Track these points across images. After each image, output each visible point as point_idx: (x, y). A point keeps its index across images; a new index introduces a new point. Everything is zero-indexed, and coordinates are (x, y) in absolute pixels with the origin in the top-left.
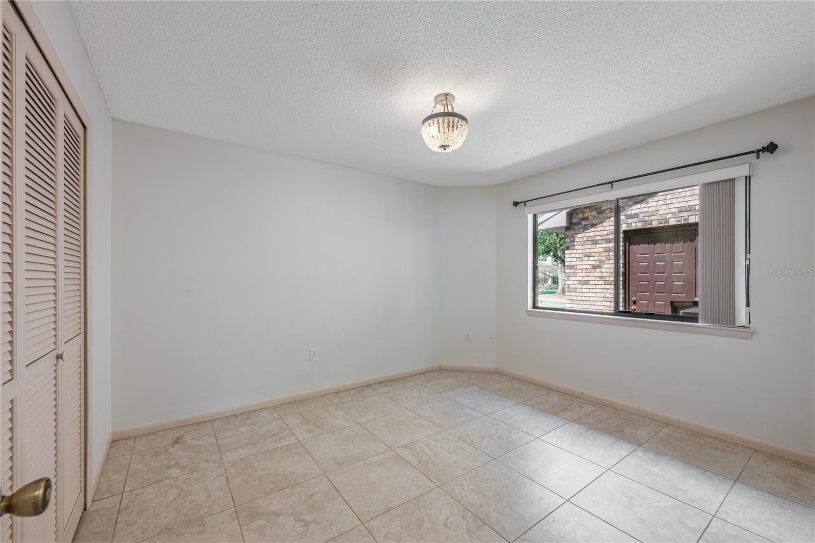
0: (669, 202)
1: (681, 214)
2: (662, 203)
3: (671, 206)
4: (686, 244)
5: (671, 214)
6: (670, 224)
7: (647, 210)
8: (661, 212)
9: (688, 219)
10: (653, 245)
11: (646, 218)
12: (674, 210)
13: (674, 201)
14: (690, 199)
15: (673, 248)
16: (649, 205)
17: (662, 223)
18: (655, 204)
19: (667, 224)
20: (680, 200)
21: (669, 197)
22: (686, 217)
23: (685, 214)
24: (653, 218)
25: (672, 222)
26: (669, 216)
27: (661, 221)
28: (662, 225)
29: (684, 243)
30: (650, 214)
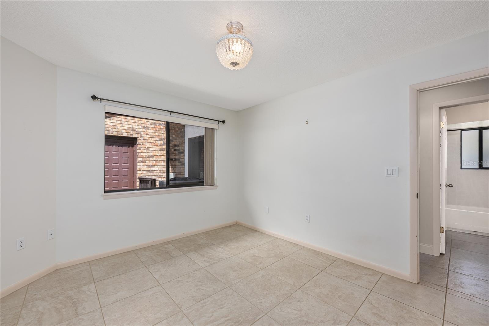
0: (123, 123)
1: (129, 131)
2: (119, 122)
3: (124, 125)
4: (129, 148)
5: (124, 130)
6: (124, 135)
7: (110, 124)
8: (119, 127)
9: (132, 135)
10: (111, 146)
11: (109, 128)
12: (126, 128)
13: (126, 123)
14: (134, 124)
15: (123, 150)
16: (112, 121)
17: (119, 134)
18: (115, 121)
19: (122, 135)
20: (129, 123)
21: (123, 120)
22: (132, 134)
23: (131, 132)
24: (114, 130)
25: (125, 135)
26: (123, 131)
27: (119, 133)
28: (119, 135)
29: (128, 147)
30: (112, 127)
